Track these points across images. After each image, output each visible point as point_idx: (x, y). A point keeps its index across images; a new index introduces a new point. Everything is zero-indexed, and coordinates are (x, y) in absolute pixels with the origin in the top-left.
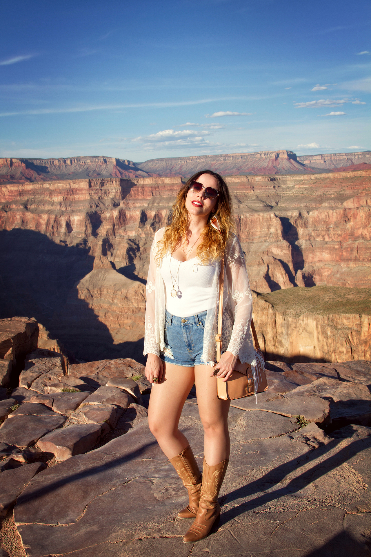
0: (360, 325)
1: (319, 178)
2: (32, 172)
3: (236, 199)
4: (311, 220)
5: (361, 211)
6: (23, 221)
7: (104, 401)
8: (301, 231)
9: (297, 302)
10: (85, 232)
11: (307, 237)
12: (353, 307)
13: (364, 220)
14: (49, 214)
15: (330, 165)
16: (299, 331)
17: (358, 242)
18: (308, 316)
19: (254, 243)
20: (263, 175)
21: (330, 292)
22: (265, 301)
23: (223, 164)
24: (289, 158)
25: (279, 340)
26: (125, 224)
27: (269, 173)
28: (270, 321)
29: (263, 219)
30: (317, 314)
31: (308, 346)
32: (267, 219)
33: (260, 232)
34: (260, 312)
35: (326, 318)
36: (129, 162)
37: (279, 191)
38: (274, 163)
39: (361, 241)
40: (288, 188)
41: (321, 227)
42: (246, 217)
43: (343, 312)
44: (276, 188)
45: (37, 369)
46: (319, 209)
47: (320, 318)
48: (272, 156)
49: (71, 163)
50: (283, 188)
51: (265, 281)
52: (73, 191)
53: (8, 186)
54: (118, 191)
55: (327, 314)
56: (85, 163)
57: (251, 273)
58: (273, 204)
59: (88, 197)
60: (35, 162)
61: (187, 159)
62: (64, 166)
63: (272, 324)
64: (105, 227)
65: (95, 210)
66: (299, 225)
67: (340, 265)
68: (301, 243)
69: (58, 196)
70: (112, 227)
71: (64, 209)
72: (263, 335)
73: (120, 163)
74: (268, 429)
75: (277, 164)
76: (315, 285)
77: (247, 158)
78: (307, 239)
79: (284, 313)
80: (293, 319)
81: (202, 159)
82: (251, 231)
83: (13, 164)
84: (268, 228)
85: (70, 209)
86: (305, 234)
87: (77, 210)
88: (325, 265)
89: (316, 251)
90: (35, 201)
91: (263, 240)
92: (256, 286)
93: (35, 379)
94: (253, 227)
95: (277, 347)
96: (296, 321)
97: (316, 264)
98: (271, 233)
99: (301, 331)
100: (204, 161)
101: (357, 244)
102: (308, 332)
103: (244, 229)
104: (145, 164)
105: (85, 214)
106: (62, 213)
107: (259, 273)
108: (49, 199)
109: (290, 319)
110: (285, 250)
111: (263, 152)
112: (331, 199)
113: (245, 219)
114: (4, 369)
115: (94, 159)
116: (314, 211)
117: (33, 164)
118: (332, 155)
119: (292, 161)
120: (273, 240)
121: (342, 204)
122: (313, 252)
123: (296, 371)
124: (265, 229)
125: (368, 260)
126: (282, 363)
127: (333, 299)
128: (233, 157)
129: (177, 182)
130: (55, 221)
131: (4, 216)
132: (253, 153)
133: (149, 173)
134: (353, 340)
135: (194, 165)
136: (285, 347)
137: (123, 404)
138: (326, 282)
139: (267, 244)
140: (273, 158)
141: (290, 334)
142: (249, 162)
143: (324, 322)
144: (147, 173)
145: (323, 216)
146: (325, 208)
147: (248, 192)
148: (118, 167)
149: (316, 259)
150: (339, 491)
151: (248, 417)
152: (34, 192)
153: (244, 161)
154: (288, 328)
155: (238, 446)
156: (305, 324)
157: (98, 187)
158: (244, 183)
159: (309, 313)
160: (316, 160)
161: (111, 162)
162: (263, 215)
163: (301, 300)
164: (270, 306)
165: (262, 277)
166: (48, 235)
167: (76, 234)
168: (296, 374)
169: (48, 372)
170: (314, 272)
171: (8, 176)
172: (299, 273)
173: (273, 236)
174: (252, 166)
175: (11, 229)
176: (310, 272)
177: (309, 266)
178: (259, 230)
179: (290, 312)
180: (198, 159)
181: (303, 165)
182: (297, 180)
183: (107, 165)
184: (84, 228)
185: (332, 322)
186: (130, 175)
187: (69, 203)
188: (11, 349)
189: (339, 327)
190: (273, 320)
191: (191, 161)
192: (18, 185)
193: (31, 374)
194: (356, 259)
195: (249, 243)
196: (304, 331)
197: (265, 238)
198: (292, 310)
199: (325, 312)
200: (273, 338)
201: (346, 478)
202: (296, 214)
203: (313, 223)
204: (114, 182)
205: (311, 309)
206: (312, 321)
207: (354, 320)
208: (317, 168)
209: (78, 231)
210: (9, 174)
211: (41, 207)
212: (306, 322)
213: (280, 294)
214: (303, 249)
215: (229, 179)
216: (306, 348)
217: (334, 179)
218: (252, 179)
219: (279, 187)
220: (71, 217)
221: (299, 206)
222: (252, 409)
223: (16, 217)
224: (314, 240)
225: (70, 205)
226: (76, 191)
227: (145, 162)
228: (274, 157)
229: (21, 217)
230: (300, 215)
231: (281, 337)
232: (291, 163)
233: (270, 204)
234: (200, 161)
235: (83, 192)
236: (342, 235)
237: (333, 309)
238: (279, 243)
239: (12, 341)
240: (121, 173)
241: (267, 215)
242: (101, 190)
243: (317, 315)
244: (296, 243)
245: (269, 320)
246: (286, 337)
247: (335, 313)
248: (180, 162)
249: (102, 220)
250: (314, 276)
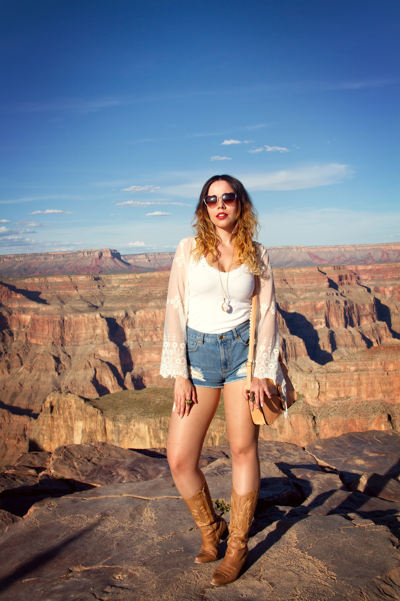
1: (144, 277)
3: (58, 299)
4: (138, 320)
8: (128, 331)
9: (128, 407)
11: (135, 338)
15: (155, 264)
16: (131, 436)
18: (139, 420)
19: (79, 346)
20: (86, 275)
21: (161, 394)
22: (94, 407)
23: (44, 262)
24: (112, 256)
27: (92, 272)
29: (88, 320)
30: (149, 417)
32: (93, 319)
33: (86, 333)
34: (88, 419)
35: (158, 421)
37: (104, 291)
38: (98, 261)
40: (113, 287)
41: (148, 327)
42: (70, 319)
44: (101, 287)
46: (145, 309)
47: (152, 421)
48: (95, 254)
50: (108, 288)
51: (93, 385)
55: (158, 417)
57: (77, 378)
58: (99, 304)
61: (4, 258)
63: (102, 431)
66: (126, 326)
68: (128, 344)
75: (101, 263)
76: (145, 387)
77: (69, 257)
78: (135, 339)
79: (115, 419)
80: (124, 425)
81: (20, 258)
82: (76, 333)
84: (94, 329)
86: (132, 335)
88: (155, 366)
89: (144, 352)
91: (89, 342)
92: (83, 392)
94: (78, 329)
96: (127, 426)
97: (146, 365)
98: (97, 335)
99: (133, 437)
100: (23, 260)
102: (140, 438)
103: (68, 331)
107: (85, 377)
109: (121, 425)
110: (112, 352)
111: (86, 251)
112: (157, 298)
113: (69, 320)
116: (140, 311)
118: (156, 254)
119: (116, 259)
120: (99, 342)
122: (141, 353)
124: (90, 330)
127: (165, 401)
128: (54, 255)
132: (75, 252)
135: (11, 265)
138: (156, 384)
139: (93, 346)
140: (96, 257)
141: (121, 441)
142: (71, 261)
143: (156, 426)
145: (150, 316)
146: (152, 307)
147: (71, 292)
149: (145, 360)
153: (66, 259)
154: (119, 434)
156: (137, 429)
158: (66, 282)
159: (140, 417)
160: (140, 259)
162: (88, 315)
163: (131, 404)
164: (99, 412)
165: (89, 382)
170: (143, 373)
172: (128, 375)
173: (100, 337)
174: (75, 265)
176: (139, 374)
177: (138, 368)
178: (84, 332)
179: (120, 417)
180: (17, 257)
181: (129, 264)
182: (122, 279)
185: (164, 425)
190: (102, 427)
191: (8, 260)
195: (74, 346)
196: (136, 436)
197: (91, 340)
198: (122, 415)
199: (157, 415)
202: (122, 314)
203: (140, 323)
205: (142, 412)
206: (143, 425)
208: (141, 267)
212: (138, 427)
213: (109, 398)
214: (131, 350)
215: (51, 278)
217: (160, 278)
218: (76, 278)
219: (103, 286)
221: (125, 306)
224: (142, 340)
228: (98, 256)
230: (127, 315)
232: (115, 262)
233: (95, 305)
234: (19, 260)
237: (165, 411)
238: (106, 345)
241: (92, 316)
243: (149, 419)
244: (124, 344)
245: (99, 428)
247: (167, 416)
250: (144, 378)
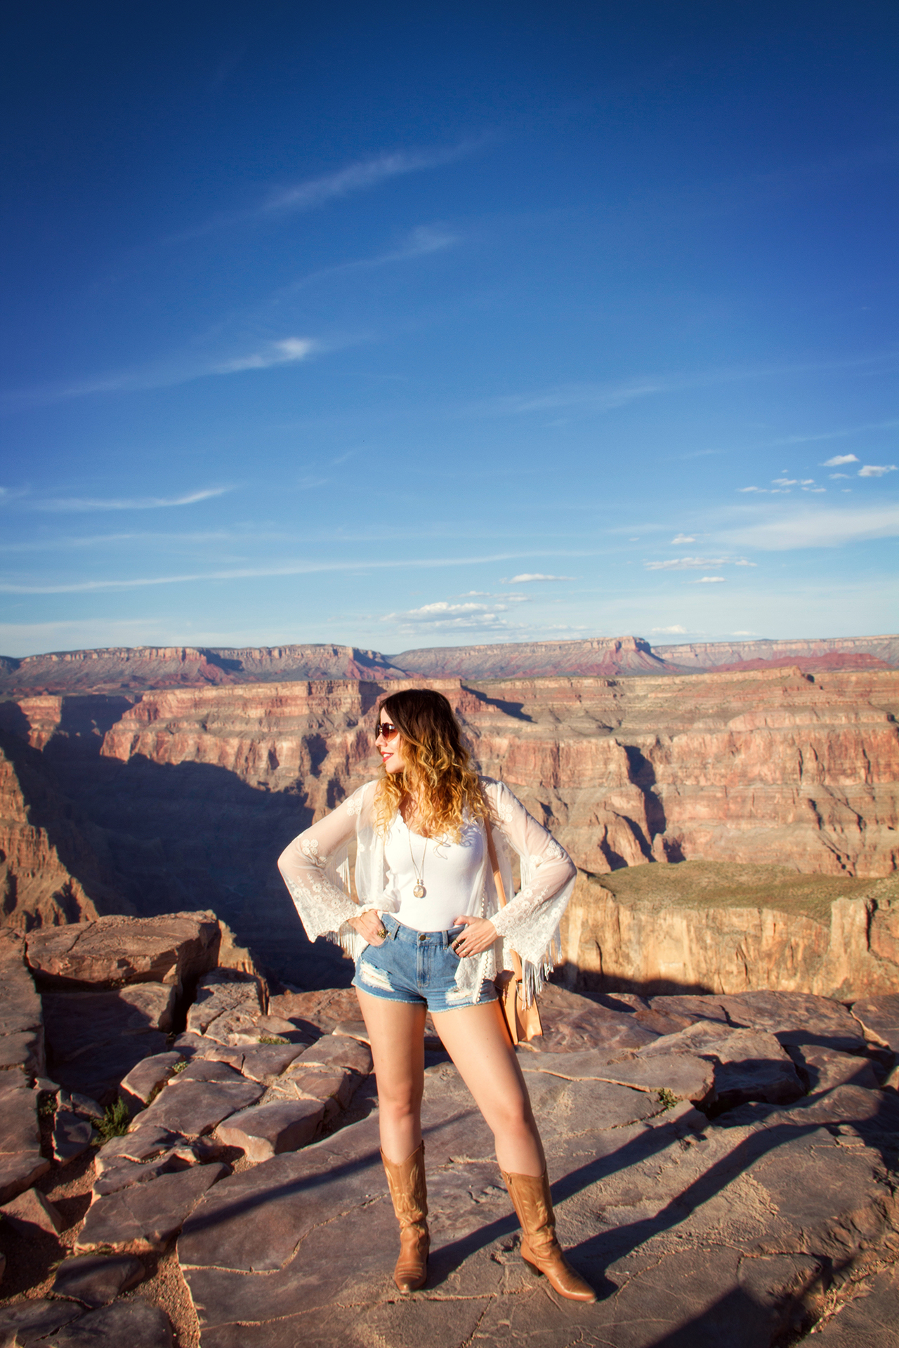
0: (760, 927)
1: (688, 681)
2: (216, 669)
3: (551, 715)
4: (675, 751)
5: (757, 736)
6: (198, 750)
7: (329, 1061)
8: (659, 769)
9: (656, 889)
10: (300, 767)
11: (671, 780)
12: (748, 896)
13: (762, 751)
14: (242, 737)
15: (705, 660)
16: (659, 937)
17: (753, 787)
18: (673, 911)
19: (581, 789)
20: (596, 677)
21: (710, 872)
22: (602, 886)
23: (530, 657)
24: (637, 648)
25: (624, 952)
26: (366, 756)
27: (605, 673)
28: (610, 921)
29: (597, 749)
30: (689, 908)
31: (673, 962)
32: (604, 748)
33: (592, 769)
34: (592, 905)
35: (704, 915)
36: (374, 653)
37: (623, 703)
38: (614, 657)
39: (759, 785)
40: (637, 697)
41: (692, 763)
42: (569, 746)
43: (731, 905)
44: (618, 697)
45: (218, 1001)
46: (688, 733)
47: (694, 914)
48: (611, 645)
49: (280, 654)
50: (629, 698)
51: (601, 852)
52: (281, 701)
53: (177, 692)
54: (356, 701)
55: (704, 908)
56: (302, 655)
57: (577, 840)
58: (614, 724)
59: (306, 711)
60: (221, 654)
61: (471, 650)
62: (269, 660)
63: (614, 926)
64: (333, 760)
65: (316, 731)
66: (656, 759)
67: (724, 825)
68: (659, 789)
69: (256, 708)
70: (345, 761)
71: (265, 730)
72: (598, 944)
73: (359, 656)
74: (610, 1112)
75: (619, 659)
76: (684, 859)
77: (569, 648)
78: (670, 782)
79: (634, 907)
80: (649, 918)
81: (495, 650)
82: (577, 768)
83: (187, 657)
84: (606, 764)
85: (275, 730)
86: (666, 774)
87: (287, 732)
88: (701, 825)
89: (685, 802)
90: (218, 717)
91: (597, 784)
92: (586, 862)
93: (214, 1019)
94: (580, 763)
95: (621, 965)
96: (654, 920)
97: (687, 824)
98: (610, 773)
99: (661, 937)
100: (499, 653)
101: (752, 790)
102: (673, 939)
103: (565, 766)
104: (402, 657)
105: (300, 739)
106: (263, 737)
107: (590, 838)
108: (243, 714)
109: (643, 918)
110: (634, 800)
111: (596, 639)
112: (708, 717)
113: (566, 749)
114: (162, 1000)
115: (318, 648)
116: (680, 736)
117: (218, 656)
118: (708, 645)
119: (643, 653)
120: (613, 784)
121: (726, 725)
122: (680, 804)
123: (656, 1011)
124: (600, 765)
125: (770, 817)
126: (633, 997)
127: (715, 882)
128: (546, 646)
129: (453, 687)
130: (251, 749)
131: (168, 741)
132: (579, 641)
133: (408, 673)
134: (748, 952)
135: (483, 660)
136: (635, 965)
137: (362, 1066)
138: (702, 855)
139: (603, 790)
140: (612, 649)
141: (643, 943)
142: (572, 655)
143: (700, 922)
144: (404, 671)
145: (696, 744)
146: (699, 731)
147: (571, 703)
148: (356, 662)
149: (686, 816)
150: (730, 1219)
151: (576, 1091)
152: (218, 702)
153: (564, 653)
154: (640, 932)
155: (558, 1142)
156: (669, 926)
157: (323, 695)
158: (564, 689)
159: (675, 907)
160: (681, 653)
161: (345, 654)
162: (596, 741)
163: (661, 884)
164: (610, 894)
165: (595, 846)
166: (238, 772)
167: (284, 772)
168: (657, 1016)
169: (235, 1007)
170: (682, 837)
171: (177, 675)
172: (658, 838)
173: (614, 776)
174: (578, 662)
175: (179, 763)
176: (676, 837)
177: (674, 828)
178: (590, 767)
179: (643, 905)
180: (489, 649)
181: (661, 661)
182: (652, 685)
183: (338, 658)
184: (298, 762)
185: (714, 922)
186: (377, 675)
187: (274, 720)
188: (175, 966)
189: (726, 929)
190: (614, 918)
191: (477, 654)
192: (193, 690)
193: (207, 1011)
194: (751, 816)
195: (573, 788)
196: (667, 937)
197: (600, 781)
198: (646, 902)
199: (702, 905)
200: (615, 950)
201: (743, 1195)
202: (650, 740)
203: (679, 756)
204: (350, 686)
205: (678, 899)
206: (680, 920)
207: (749, 917)
208: (683, 666)
209: (288, 766)
210: (180, 673)
211: (229, 727)
212: (671, 921)
213: (626, 874)
214: (664, 799)
215: (540, 682)
216: (671, 966)
217: (712, 684)
218: (579, 682)
219: (622, 695)
220: (277, 743)
221: (655, 728)
222: (583, 1078)
223: (186, 741)
224: (682, 784)
225: (277, 724)
226: (286, 701)
227: (402, 654)
228: (614, 647)
229: (195, 743)
230: (658, 742)
231: (628, 947)
232: (641, 657)
233: (608, 725)
234: (493, 654)
235: (299, 702)
236: (728, 776)
237: (715, 900)
238: (623, 789)
239: (177, 954)
240: (361, 672)
241: (604, 742)
242: (328, 699)
243: (688, 910)
244: (652, 789)
245: (608, 919)
246: (637, 947)
247: (718, 907)
248: (458, 655)
249: (328, 748)
250: (683, 845)
